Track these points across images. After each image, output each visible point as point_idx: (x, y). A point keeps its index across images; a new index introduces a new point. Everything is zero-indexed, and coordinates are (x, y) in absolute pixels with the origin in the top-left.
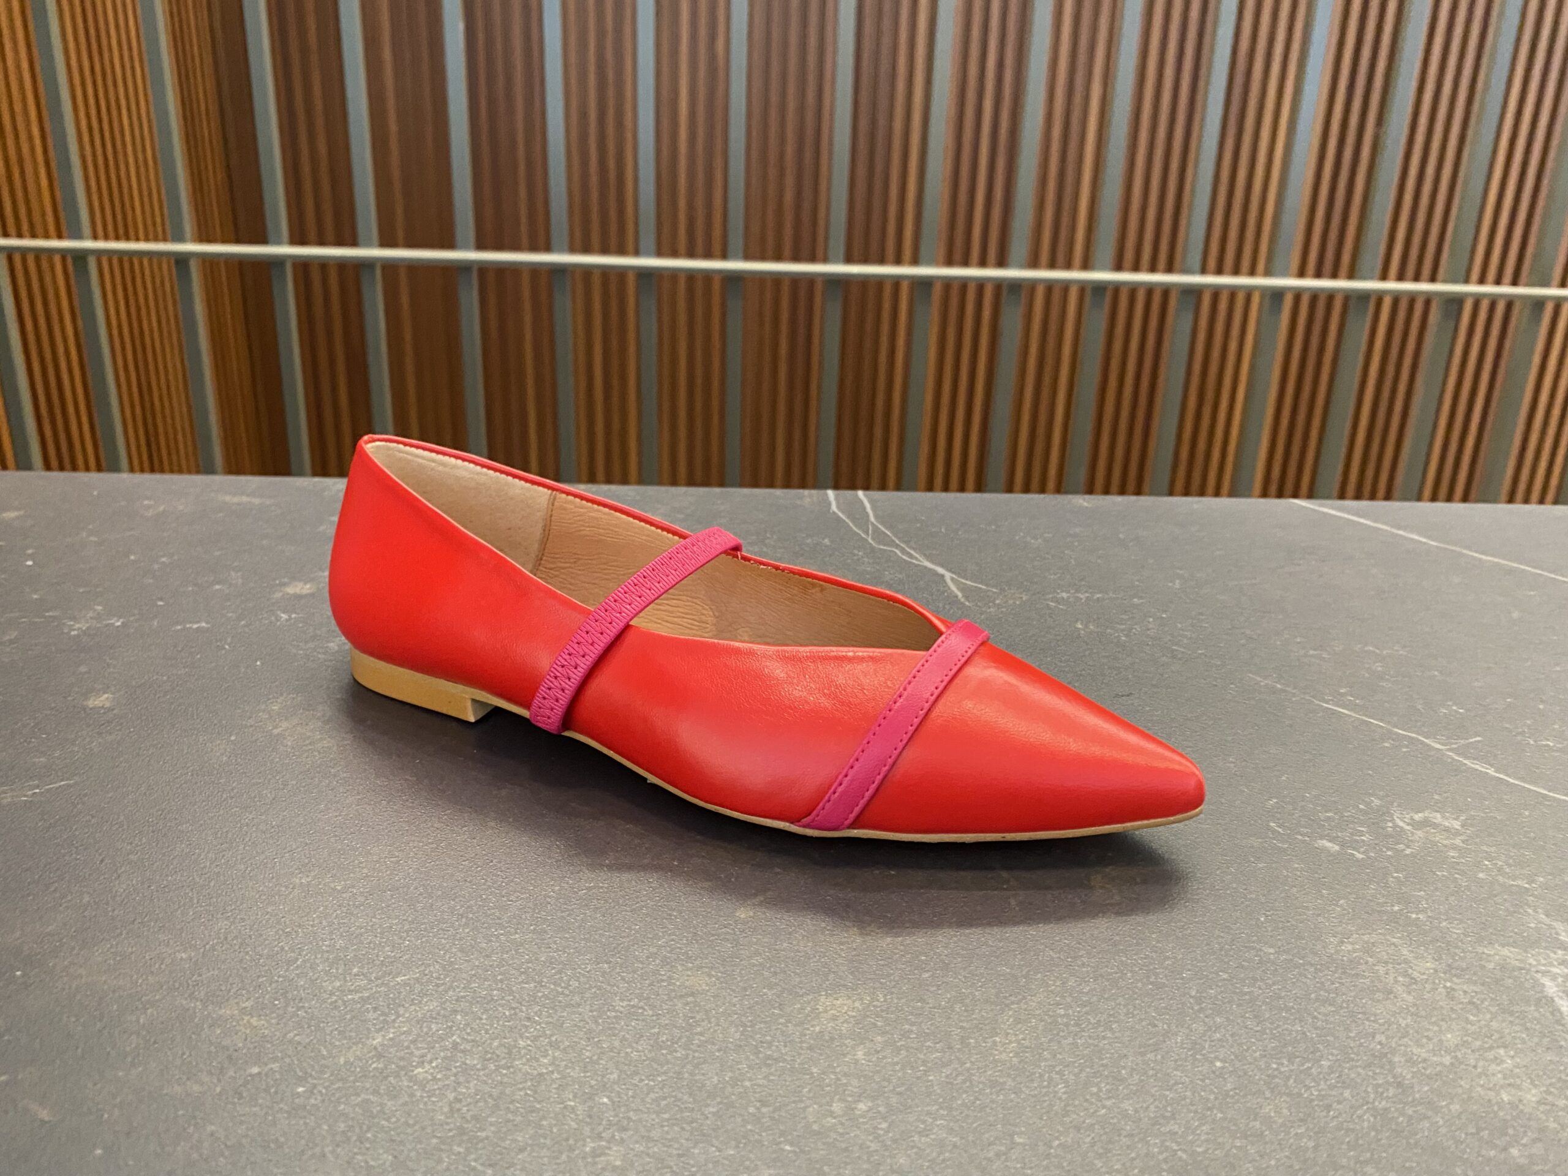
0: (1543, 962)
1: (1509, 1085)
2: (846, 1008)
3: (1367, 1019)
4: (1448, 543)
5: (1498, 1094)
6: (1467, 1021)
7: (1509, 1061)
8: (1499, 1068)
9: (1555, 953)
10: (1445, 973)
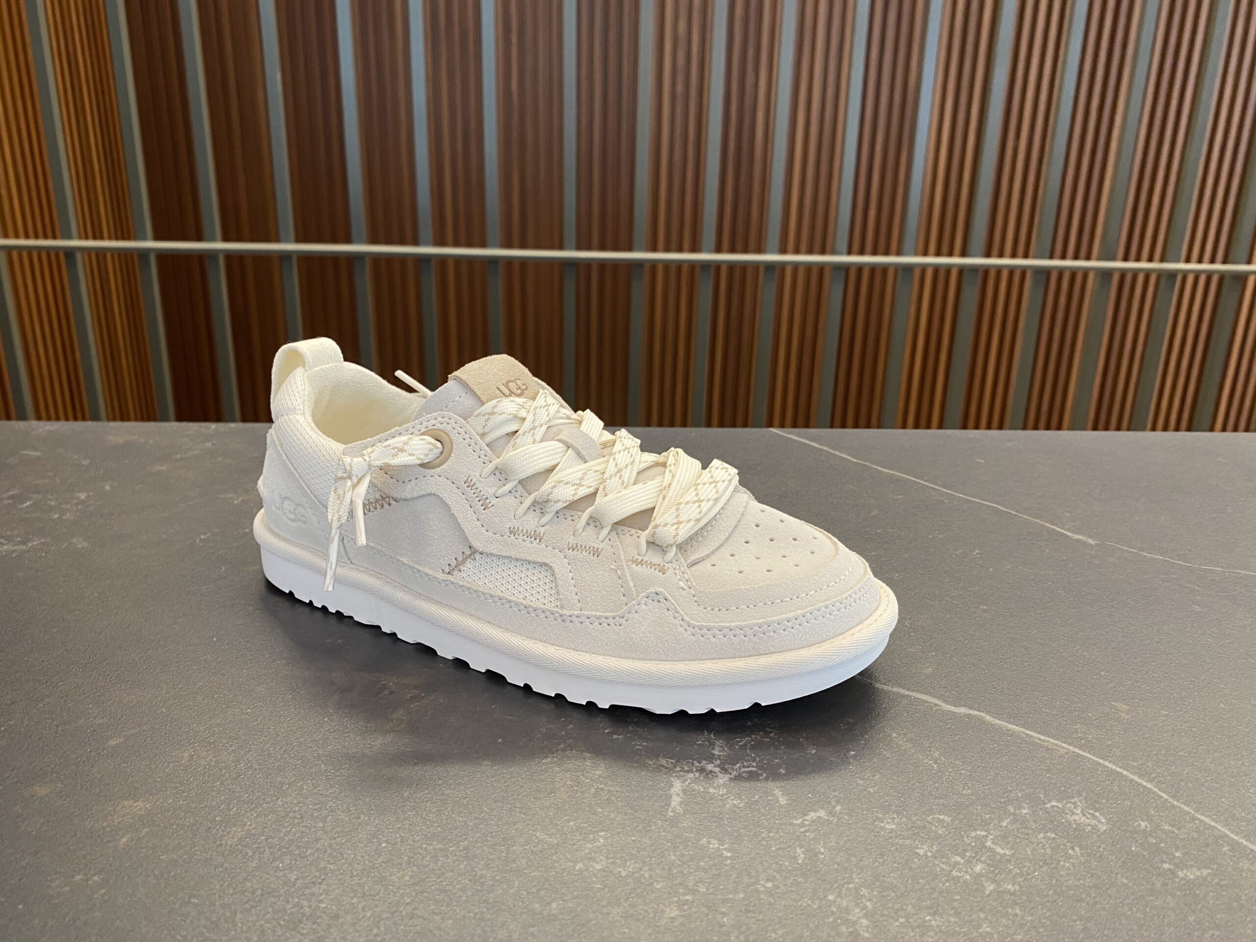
0: (686, 768)
1: (588, 858)
2: (139, 807)
3: (520, 813)
4: (866, 461)
5: (576, 862)
6: (595, 814)
7: (602, 841)
8: (591, 846)
9: (700, 762)
10: (606, 778)
